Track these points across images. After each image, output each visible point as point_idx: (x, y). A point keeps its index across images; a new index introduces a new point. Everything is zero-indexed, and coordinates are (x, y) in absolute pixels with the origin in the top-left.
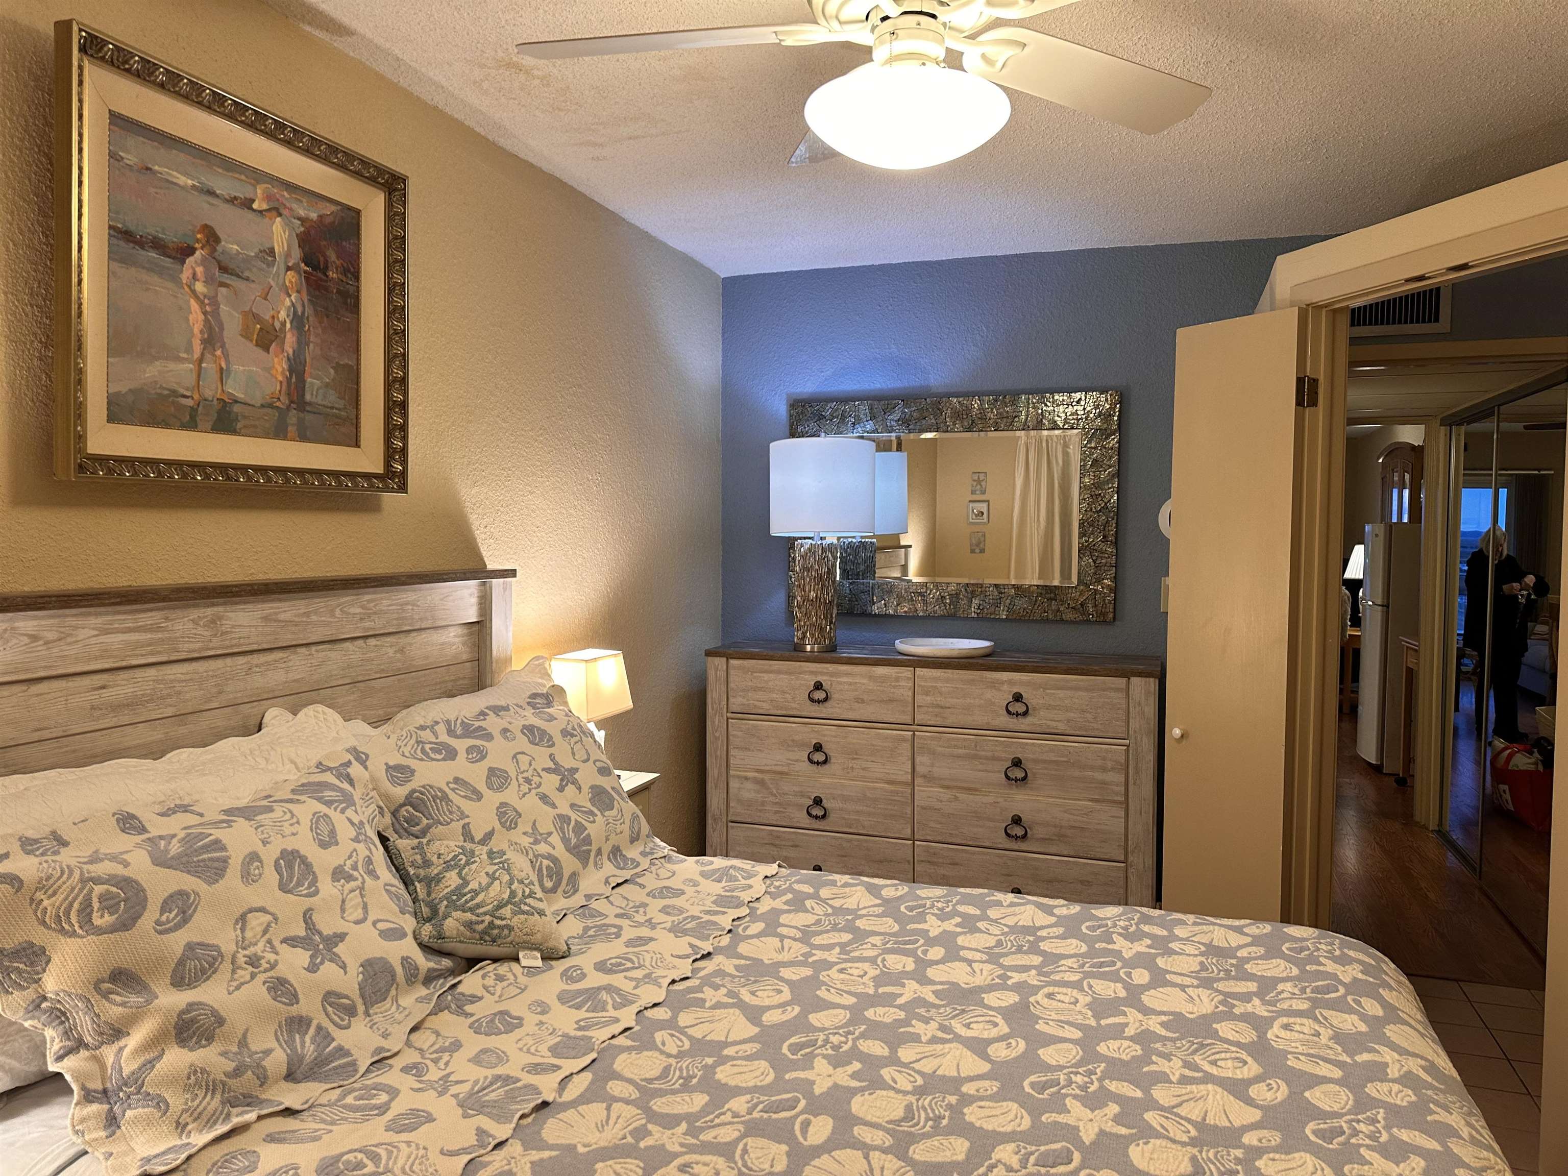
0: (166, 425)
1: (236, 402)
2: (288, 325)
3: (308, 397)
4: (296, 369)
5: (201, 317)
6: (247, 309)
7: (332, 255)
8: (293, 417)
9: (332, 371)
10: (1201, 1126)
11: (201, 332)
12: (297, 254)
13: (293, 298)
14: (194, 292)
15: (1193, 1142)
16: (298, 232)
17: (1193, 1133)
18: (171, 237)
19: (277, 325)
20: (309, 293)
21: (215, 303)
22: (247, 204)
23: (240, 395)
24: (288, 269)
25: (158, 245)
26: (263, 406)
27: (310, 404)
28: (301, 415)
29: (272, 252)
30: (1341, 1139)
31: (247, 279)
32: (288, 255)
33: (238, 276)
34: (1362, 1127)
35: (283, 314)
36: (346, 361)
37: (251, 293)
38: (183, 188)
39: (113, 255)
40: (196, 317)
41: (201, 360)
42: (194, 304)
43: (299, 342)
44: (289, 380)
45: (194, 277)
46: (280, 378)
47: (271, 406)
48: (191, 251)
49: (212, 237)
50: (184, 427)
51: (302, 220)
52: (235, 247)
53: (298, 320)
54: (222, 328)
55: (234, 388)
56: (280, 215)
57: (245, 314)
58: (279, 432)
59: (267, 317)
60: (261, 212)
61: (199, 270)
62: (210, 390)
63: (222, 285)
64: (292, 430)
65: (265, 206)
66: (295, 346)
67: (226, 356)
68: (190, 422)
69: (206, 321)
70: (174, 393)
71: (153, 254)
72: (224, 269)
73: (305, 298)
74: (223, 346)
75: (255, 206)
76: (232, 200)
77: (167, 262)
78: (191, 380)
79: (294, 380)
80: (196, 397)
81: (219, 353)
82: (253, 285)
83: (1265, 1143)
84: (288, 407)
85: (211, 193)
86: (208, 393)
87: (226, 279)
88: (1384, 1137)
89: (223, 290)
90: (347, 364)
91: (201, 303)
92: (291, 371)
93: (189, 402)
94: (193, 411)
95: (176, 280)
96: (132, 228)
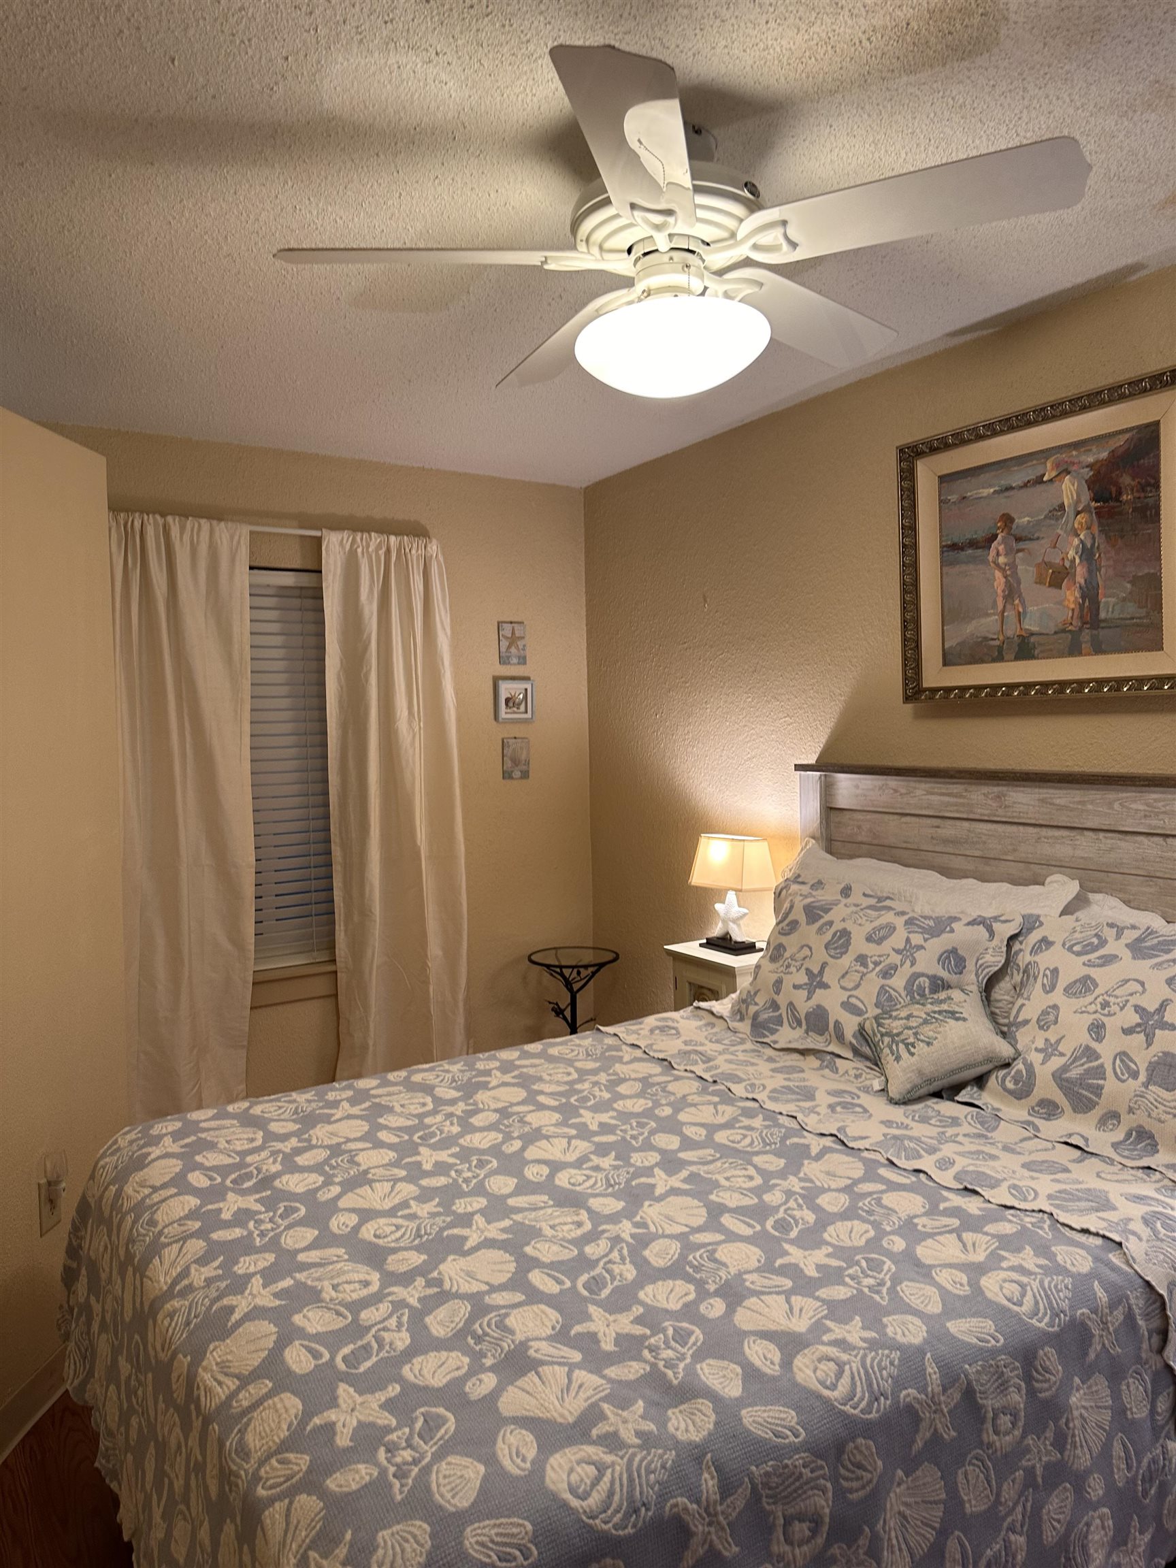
0: (981, 661)
1: (1032, 634)
2: (1077, 561)
3: (1103, 615)
4: (1090, 595)
5: (1003, 580)
6: (1040, 560)
7: (1126, 480)
8: (1086, 636)
9: (1129, 586)
10: (370, 1182)
11: (1003, 591)
12: (1086, 496)
13: (1082, 537)
14: (998, 565)
15: (366, 1172)
16: (1087, 477)
17: (370, 1176)
18: (980, 535)
19: (1067, 564)
20: (1100, 524)
21: (1013, 566)
22: (1039, 481)
23: (1035, 629)
24: (1078, 513)
25: (973, 544)
26: (1056, 633)
27: (1105, 621)
28: (1095, 632)
29: (1062, 507)
30: (280, 1212)
31: (1038, 539)
32: (1078, 501)
33: (1030, 539)
34: (269, 1226)
35: (1071, 553)
36: (1146, 571)
37: (1040, 549)
38: (988, 497)
39: (944, 563)
40: (999, 580)
41: (1003, 611)
42: (998, 574)
43: (1090, 571)
44: (1081, 606)
45: (998, 554)
46: (1072, 606)
47: (1064, 631)
48: (995, 537)
49: (1008, 520)
50: (994, 660)
51: (1090, 466)
52: (1027, 519)
53: (1087, 554)
54: (1019, 583)
55: (1030, 625)
56: (1069, 473)
57: (1038, 565)
58: (1074, 650)
59: (1057, 561)
60: (1051, 480)
61: (1001, 548)
62: (1012, 630)
63: (1019, 551)
64: (1085, 647)
65: (1054, 474)
66: (1086, 575)
67: (1023, 603)
68: (998, 657)
69: (1007, 582)
70: (986, 639)
71: (970, 551)
72: (1019, 539)
73: (1096, 529)
74: (1020, 596)
75: (1045, 479)
76: (1025, 485)
77: (979, 552)
78: (997, 627)
79: (1087, 603)
80: (1001, 638)
81: (1017, 602)
82: (1043, 542)
83: (325, 1190)
84: (1081, 629)
85: (1009, 488)
86: (1009, 633)
87: (1021, 545)
88: (251, 1224)
89: (1020, 554)
90: (1148, 574)
91: (1003, 570)
92: (1083, 597)
93: (997, 643)
94: (1000, 649)
95: (985, 562)
96: (956, 540)
